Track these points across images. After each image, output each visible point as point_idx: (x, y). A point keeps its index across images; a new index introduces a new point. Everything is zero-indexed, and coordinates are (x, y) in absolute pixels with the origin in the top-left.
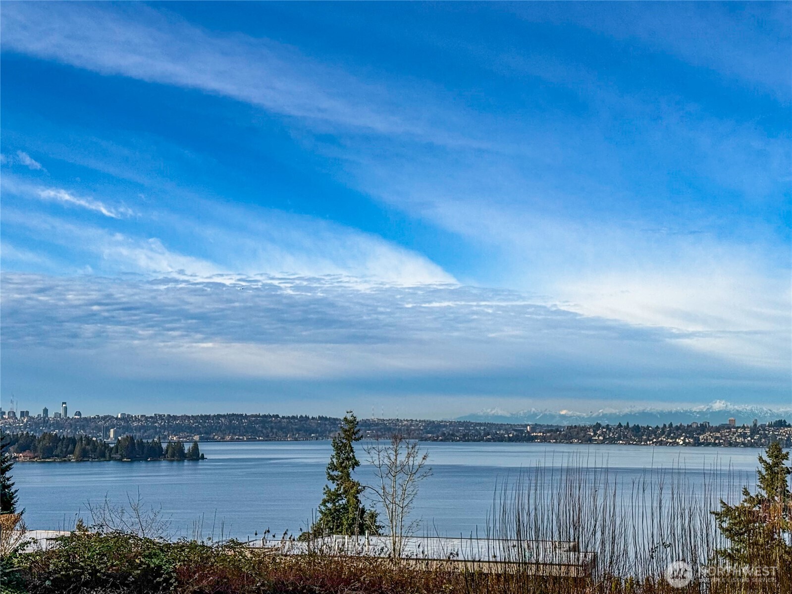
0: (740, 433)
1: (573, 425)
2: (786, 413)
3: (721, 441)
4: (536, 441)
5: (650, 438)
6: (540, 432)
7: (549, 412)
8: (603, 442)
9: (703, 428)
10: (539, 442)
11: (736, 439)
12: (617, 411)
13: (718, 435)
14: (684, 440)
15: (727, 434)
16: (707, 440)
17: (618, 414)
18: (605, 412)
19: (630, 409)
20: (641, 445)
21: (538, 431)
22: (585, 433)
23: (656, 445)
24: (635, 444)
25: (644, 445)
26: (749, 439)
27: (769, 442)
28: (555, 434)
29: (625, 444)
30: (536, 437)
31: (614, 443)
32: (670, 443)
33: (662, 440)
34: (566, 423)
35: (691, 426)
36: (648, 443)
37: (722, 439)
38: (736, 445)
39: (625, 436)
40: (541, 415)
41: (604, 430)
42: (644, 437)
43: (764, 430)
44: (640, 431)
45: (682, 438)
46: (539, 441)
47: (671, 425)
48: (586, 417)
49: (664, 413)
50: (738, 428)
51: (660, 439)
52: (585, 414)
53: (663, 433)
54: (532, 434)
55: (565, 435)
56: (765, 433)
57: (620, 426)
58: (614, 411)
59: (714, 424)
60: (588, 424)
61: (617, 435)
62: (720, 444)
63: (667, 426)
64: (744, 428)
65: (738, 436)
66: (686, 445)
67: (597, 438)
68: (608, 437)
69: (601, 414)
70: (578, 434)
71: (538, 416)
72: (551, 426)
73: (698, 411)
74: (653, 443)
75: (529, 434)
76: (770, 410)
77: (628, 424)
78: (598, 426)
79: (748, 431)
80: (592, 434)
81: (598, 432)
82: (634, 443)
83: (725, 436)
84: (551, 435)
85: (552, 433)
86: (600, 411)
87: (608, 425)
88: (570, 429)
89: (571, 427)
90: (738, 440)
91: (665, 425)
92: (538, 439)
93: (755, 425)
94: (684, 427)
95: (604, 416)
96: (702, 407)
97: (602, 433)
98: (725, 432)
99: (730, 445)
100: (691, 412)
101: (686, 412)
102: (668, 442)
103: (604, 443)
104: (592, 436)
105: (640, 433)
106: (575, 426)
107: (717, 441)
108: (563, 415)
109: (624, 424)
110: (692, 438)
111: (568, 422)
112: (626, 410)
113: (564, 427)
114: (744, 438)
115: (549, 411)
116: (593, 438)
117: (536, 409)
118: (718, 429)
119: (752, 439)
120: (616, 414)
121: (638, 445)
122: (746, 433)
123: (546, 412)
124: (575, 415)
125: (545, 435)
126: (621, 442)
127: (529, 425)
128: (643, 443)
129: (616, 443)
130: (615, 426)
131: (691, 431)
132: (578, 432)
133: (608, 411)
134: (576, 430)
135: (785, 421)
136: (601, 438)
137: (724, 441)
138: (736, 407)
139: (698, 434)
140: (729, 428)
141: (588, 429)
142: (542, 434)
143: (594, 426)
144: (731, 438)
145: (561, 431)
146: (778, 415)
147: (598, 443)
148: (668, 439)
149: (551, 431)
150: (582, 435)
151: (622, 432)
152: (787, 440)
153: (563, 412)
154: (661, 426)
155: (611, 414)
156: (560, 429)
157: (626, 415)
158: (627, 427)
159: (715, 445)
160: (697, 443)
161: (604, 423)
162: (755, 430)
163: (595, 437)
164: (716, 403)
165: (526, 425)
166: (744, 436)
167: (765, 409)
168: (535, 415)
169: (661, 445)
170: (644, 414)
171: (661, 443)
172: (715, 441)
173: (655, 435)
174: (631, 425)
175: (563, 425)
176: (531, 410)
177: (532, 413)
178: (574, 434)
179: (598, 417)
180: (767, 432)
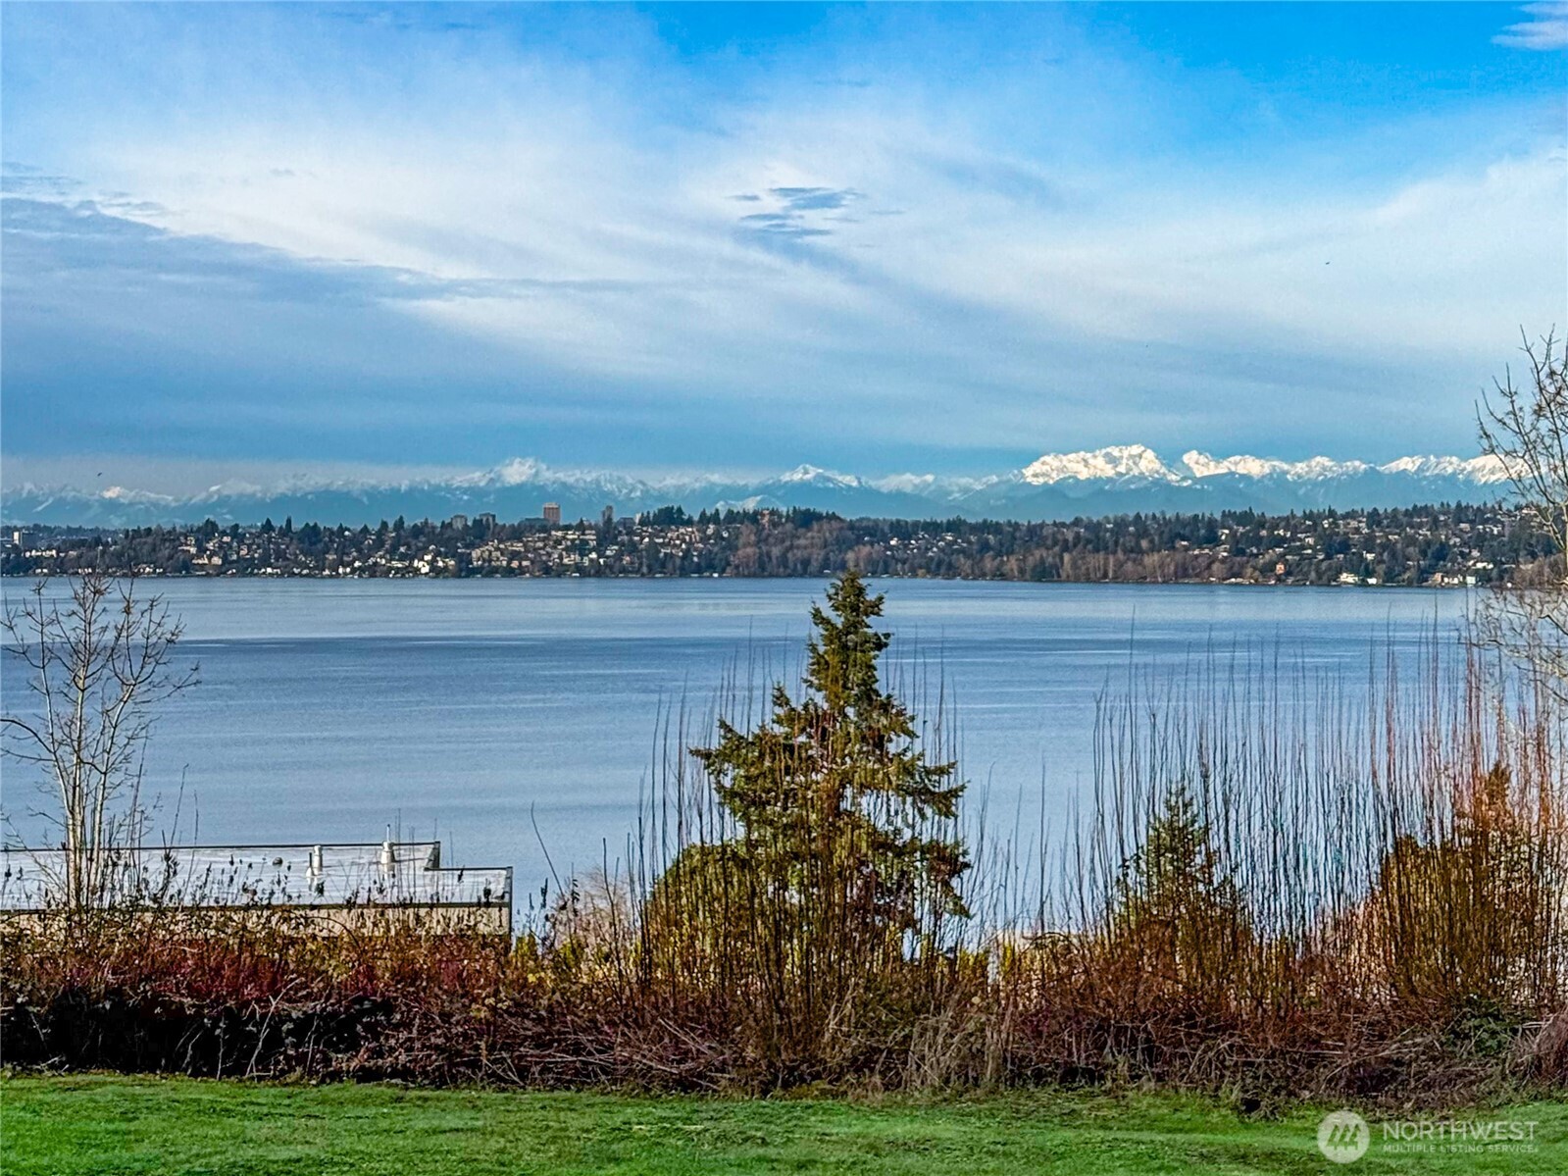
0: (573, 540)
1: (142, 528)
2: (679, 488)
3: (525, 563)
4: (39, 571)
5: (346, 559)
6: (49, 548)
7: (72, 494)
8: (220, 572)
9: (481, 531)
10: (45, 575)
11: (561, 557)
12: (258, 487)
13: (518, 547)
14: (432, 563)
15: (541, 544)
16: (490, 561)
17: (259, 495)
18: (226, 492)
19: (292, 481)
20: (323, 577)
21: (43, 544)
22: (175, 548)
23: (360, 576)
24: (306, 575)
25: (331, 576)
26: (594, 555)
27: (641, 564)
28: (92, 554)
29: (281, 575)
30: (38, 562)
31: (252, 574)
32: (398, 570)
33: (375, 564)
34: (116, 523)
35: (450, 524)
36: (341, 570)
37: (527, 559)
38: (561, 572)
39: (280, 555)
40: (51, 500)
41: (226, 539)
42: (331, 557)
43: (631, 532)
44: (320, 541)
45: (428, 558)
46: (45, 571)
47: (400, 524)
48: (173, 504)
49: (380, 493)
50: (567, 528)
51: (371, 561)
52: (170, 498)
53: (379, 543)
54: (28, 554)
55: (119, 555)
56: (631, 540)
57: (268, 527)
58: (249, 488)
59: (508, 519)
60: (179, 523)
61: (260, 551)
62: (522, 571)
63: (391, 526)
64: (581, 527)
65: (567, 549)
66: (437, 576)
67: (206, 561)
68: (235, 557)
69: (216, 497)
70: (154, 550)
71: (41, 503)
72: (79, 530)
73: (466, 485)
74: (354, 570)
75: (18, 555)
76: (641, 482)
77: (289, 522)
78: (209, 529)
79: (591, 537)
80: (193, 550)
81: (210, 546)
82: (305, 572)
83: (536, 550)
84: (80, 557)
85: (84, 549)
86: (214, 488)
87: (236, 526)
88: (133, 538)
89: (137, 532)
90: (566, 561)
91: (384, 525)
92: (42, 568)
93: (610, 519)
94: (434, 528)
95: (224, 501)
96: (477, 477)
97: (220, 547)
98: (535, 540)
99: (547, 571)
100: (449, 489)
101: (438, 488)
102: (391, 568)
103: (225, 573)
104: (193, 557)
105: (320, 546)
106: (149, 531)
107: (515, 564)
108: (111, 499)
109: (279, 523)
110: (453, 557)
111: (124, 518)
112: (282, 487)
113: (115, 532)
114: (582, 555)
115: (74, 490)
116: (195, 561)
117: (36, 486)
118: (516, 533)
119: (599, 557)
120: (254, 495)
121: (314, 576)
122: (586, 542)
123: (63, 494)
124: (144, 499)
125: (62, 555)
126: (269, 570)
127: (16, 529)
128: (327, 572)
129: (257, 574)
130: (251, 527)
131: (450, 539)
132: (154, 545)
133: (234, 487)
134: (150, 540)
135: (679, 510)
136: (217, 561)
137: (532, 562)
138: (561, 475)
139: (466, 546)
140: (545, 529)
141: (182, 538)
142: (54, 552)
143: (199, 529)
144: (549, 555)
145: (106, 545)
146: (661, 497)
147: (208, 575)
148: (391, 560)
149: (83, 543)
150: (167, 552)
151: (275, 543)
152: (683, 558)
153: (111, 493)
154: (374, 527)
155: (241, 496)
156: (104, 540)
157: (281, 501)
158: (286, 531)
159: (509, 572)
160: (465, 570)
161: (225, 521)
162: (608, 533)
163: (199, 558)
164: (511, 464)
165: (8, 528)
166: (581, 548)
167: (630, 481)
168: (33, 500)
169: (373, 575)
170: (328, 498)
171: (373, 572)
172: (509, 562)
173: (359, 551)
174: (297, 526)
175: (112, 529)
176: (22, 488)
177: (24, 495)
178: (144, 551)
179: (206, 506)
180: (637, 538)
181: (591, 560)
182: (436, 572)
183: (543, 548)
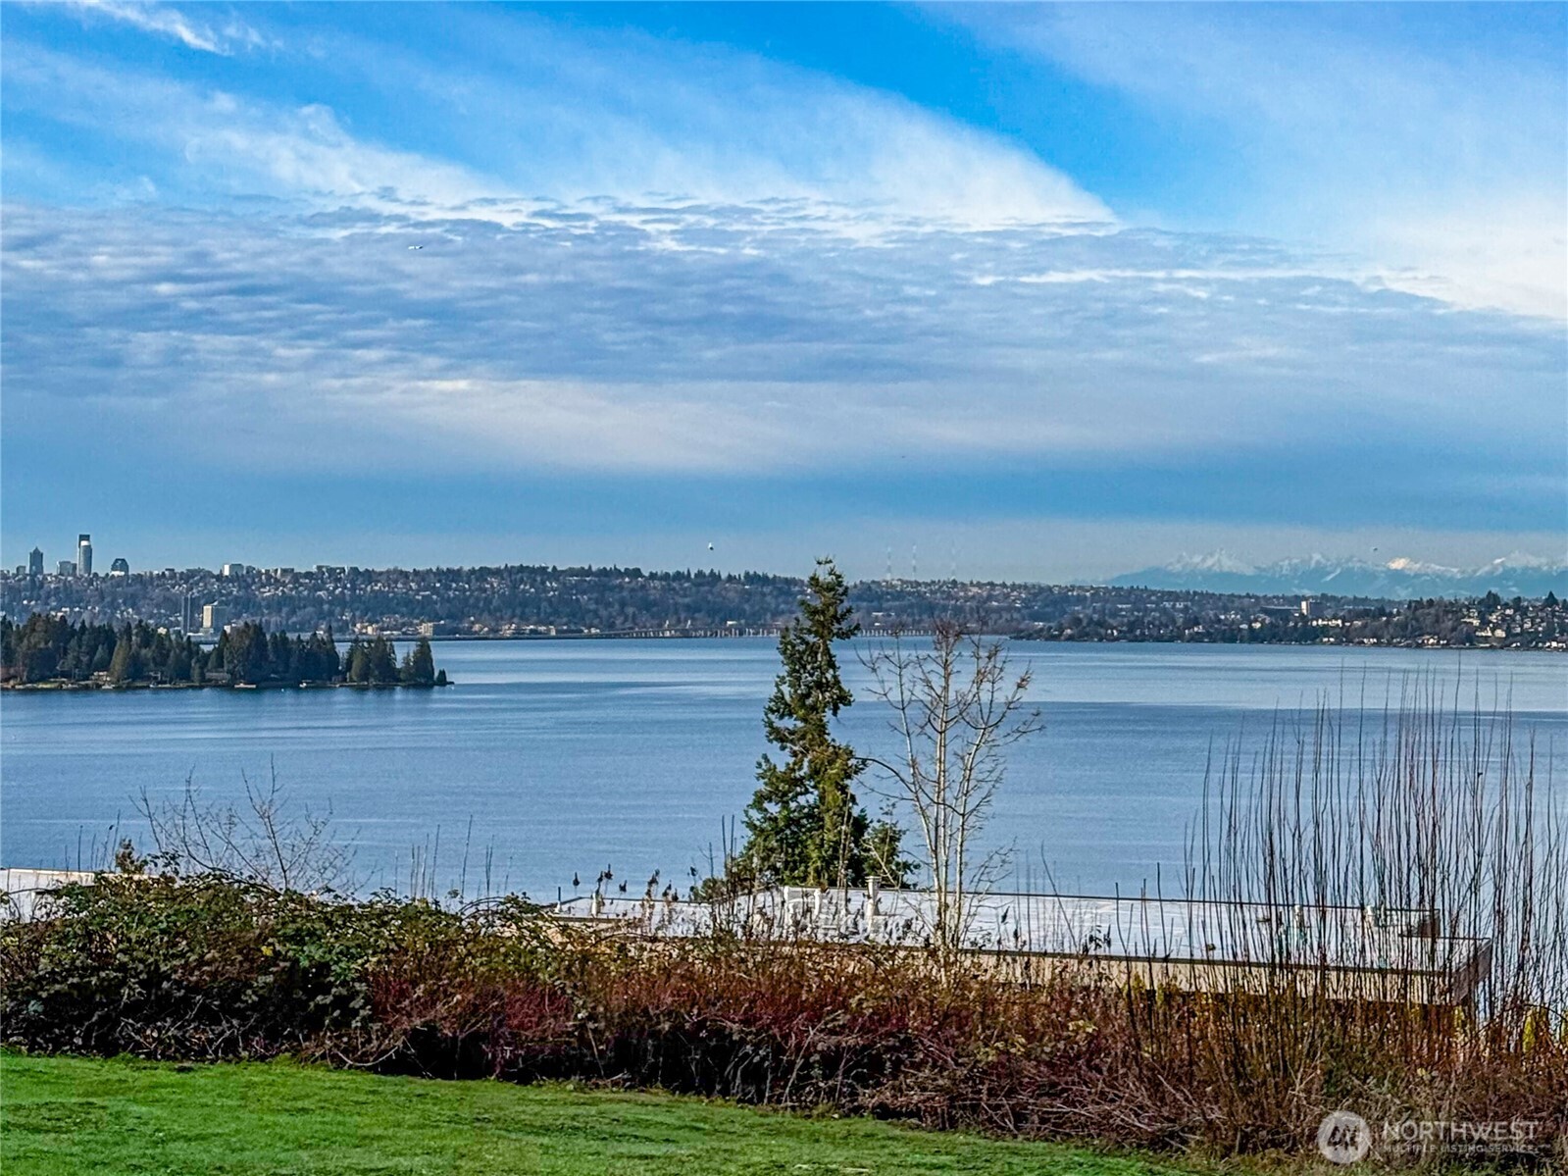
1: (1425, 600)
4: (1326, 640)
6: (1335, 618)
7: (1359, 565)
8: (1504, 645)
10: (1332, 644)
12: (1544, 560)
17: (1545, 568)
18: (1509, 565)
21: (1329, 613)
22: (1458, 620)
28: (1376, 624)
30: (1325, 631)
31: (1536, 648)
34: (1403, 594)
39: (1565, 629)
40: (1338, 571)
41: (1508, 612)
46: (1332, 640)
48: (1459, 576)
52: (1455, 570)
54: (1315, 623)
55: (1404, 626)
57: (1551, 600)
58: (1534, 562)
60: (1463, 596)
61: (1544, 624)
67: (1490, 634)
68: (1518, 630)
69: (1501, 570)
70: (1437, 621)
71: (1329, 573)
72: (1365, 601)
75: (1305, 625)
78: (1491, 602)
80: (1476, 622)
81: (1493, 618)
84: (1365, 626)
85: (1369, 620)
86: (1498, 561)
87: (1518, 600)
88: (1416, 609)
89: (1419, 603)
92: (1329, 637)
95: (1508, 574)
97: (1503, 620)
103: (1509, 646)
104: (1477, 629)
106: (1431, 603)
108: (1396, 570)
111: (1410, 589)
113: (1400, 603)
115: (1360, 561)
116: (1478, 634)
117: (1323, 557)
120: (1539, 567)
123: (1350, 565)
124: (1429, 571)
125: (1348, 624)
126: (1554, 644)
127: (1305, 599)
129: (1541, 648)
130: (1537, 600)
132: (1437, 616)
133: (1519, 560)
134: (1432, 611)
136: (1500, 633)
141: (1464, 610)
142: (1339, 622)
143: (1481, 602)
145: (1391, 615)
147: (1491, 647)
149: (1366, 613)
150: (1450, 624)
151: (1559, 617)
153: (1398, 564)
155: (1526, 569)
156: (1388, 611)
161: (1508, 594)
163: (1484, 629)
165: (1296, 597)
168: (1320, 571)
175: (1397, 600)
176: (1311, 558)
177: (1313, 564)
178: (1428, 622)
179: (1490, 578)
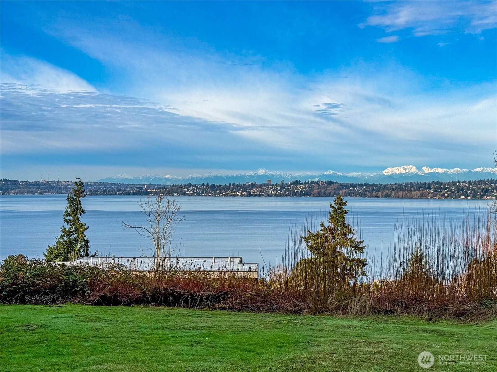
0: (274, 188)
2: (299, 176)
3: (263, 193)
4: (151, 194)
5: (221, 192)
6: (153, 189)
7: (158, 176)
8: (192, 195)
9: (253, 186)
10: (153, 195)
11: (271, 192)
12: (201, 175)
13: (262, 189)
14: (241, 193)
15: (267, 189)
16: (255, 193)
17: (201, 177)
18: (193, 176)
19: (208, 174)
20: (216, 196)
21: (152, 188)
22: (182, 189)
23: (225, 196)
25: (218, 196)
26: (279, 192)
27: (290, 194)
28: (163, 190)
29: (206, 196)
30: (151, 192)
31: (200, 195)
32: (233, 195)
33: (228, 193)
34: (168, 183)
35: (245, 184)
36: (220, 195)
37: (263, 192)
38: (272, 195)
39: (206, 191)
40: (153, 178)
41: (193, 187)
42: (218, 192)
43: (288, 186)
44: (215, 188)
45: (240, 192)
47: (234, 184)
48: (182, 179)
49: (229, 177)
50: (273, 185)
51: (227, 193)
52: (180, 178)
53: (229, 189)
54: (149, 190)
55: (169, 191)
56: (288, 188)
57: (203, 184)
58: (199, 175)
59: (259, 183)
60: (183, 184)
61: (201, 190)
62: (262, 195)
63: (232, 184)
64: (276, 185)
65: (273, 190)
66: (242, 196)
68: (196, 191)
69: (191, 178)
70: (177, 190)
71: (151, 179)
72: (160, 185)
73: (249, 175)
74: (223, 195)
75: (146, 191)
76: (291, 174)
77: (208, 183)
78: (190, 185)
79: (278, 187)
80: (186, 190)
81: (190, 189)
82: (212, 195)
83: (266, 190)
84: (160, 191)
86: (190, 175)
87: (196, 184)
89: (173, 186)
90: (273, 193)
91: (230, 184)
93: (283, 183)
94: (242, 185)
95: (193, 178)
96: (252, 173)
97: (192, 189)
98: (265, 188)
99: (268, 195)
100: (245, 176)
101: (242, 176)
102: (232, 194)
104: (186, 191)
105: (215, 189)
106: (176, 185)
107: (261, 194)
108: (167, 178)
109: (206, 184)
110: (246, 192)
111: (170, 182)
112: (206, 175)
113: (168, 186)
114: (276, 191)
117: (150, 175)
118: (261, 186)
119: (281, 192)
120: (200, 177)
121: (214, 196)
122: (277, 188)
123: (156, 176)
124: (174, 178)
125: (156, 190)
126: (204, 195)
127: (146, 185)
128: (217, 195)
130: (200, 184)
131: (245, 188)
134: (176, 187)
135: (300, 181)
136: (191, 192)
137: (265, 193)
138: (271, 173)
139: (249, 189)
140: (268, 185)
141: (183, 187)
142: (154, 190)
143: (187, 185)
144: (269, 191)
146: (296, 177)
147: (189, 195)
148: (232, 193)
149: (160, 188)
150: (180, 190)
151: (205, 188)
152: (301, 192)
153: (167, 176)
154: (228, 185)
155: (197, 177)
156: (165, 187)
157: (206, 178)
158: (207, 186)
159: (259, 195)
160: (249, 195)
161: (193, 183)
162: (282, 187)
163: (188, 191)
164: (260, 170)
165: (144, 184)
166: (276, 190)
167: (288, 174)
168: (149, 178)
169: (228, 196)
170: (216, 177)
171: (228, 195)
172: (259, 193)
173: (224, 190)
174: (210, 184)
176: (147, 175)
177: (147, 177)
178: (175, 190)
179: (189, 179)
180: (289, 188)
181: (279, 193)
182: (242, 195)
183: (267, 190)
